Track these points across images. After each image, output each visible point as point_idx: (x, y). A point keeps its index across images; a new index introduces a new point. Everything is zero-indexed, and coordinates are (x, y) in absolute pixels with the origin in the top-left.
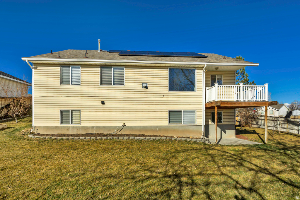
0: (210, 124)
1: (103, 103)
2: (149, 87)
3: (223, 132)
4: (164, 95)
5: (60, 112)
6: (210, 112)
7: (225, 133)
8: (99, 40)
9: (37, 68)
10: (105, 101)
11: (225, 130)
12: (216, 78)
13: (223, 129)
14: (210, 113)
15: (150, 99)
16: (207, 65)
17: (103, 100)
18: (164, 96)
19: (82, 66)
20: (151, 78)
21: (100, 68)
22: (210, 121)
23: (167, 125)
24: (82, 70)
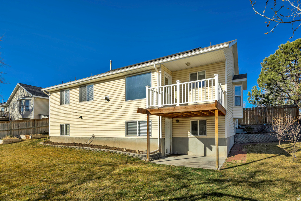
0: (189, 137)
1: (81, 117)
2: (110, 99)
3: (207, 148)
4: (121, 105)
5: (60, 126)
6: (189, 121)
7: (211, 150)
8: (110, 61)
9: (51, 95)
10: (82, 116)
11: (212, 146)
12: (197, 76)
13: (208, 144)
14: (189, 123)
15: (111, 111)
16: (156, 64)
17: (81, 115)
18: (122, 107)
19: (70, 88)
20: (111, 90)
21: (79, 88)
22: (189, 133)
23: (124, 137)
24: (70, 91)
